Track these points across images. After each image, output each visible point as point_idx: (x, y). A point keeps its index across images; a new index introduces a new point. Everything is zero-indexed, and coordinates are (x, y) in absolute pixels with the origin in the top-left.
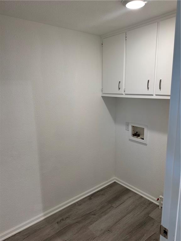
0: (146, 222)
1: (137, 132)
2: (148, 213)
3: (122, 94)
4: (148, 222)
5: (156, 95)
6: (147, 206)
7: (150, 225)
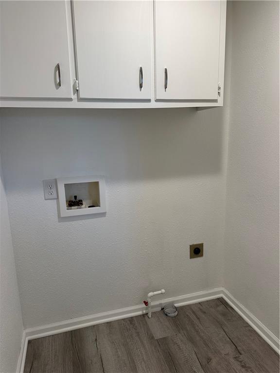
0: (169, 352)
1: (75, 197)
2: (151, 337)
3: (70, 100)
4: (170, 350)
5: (157, 101)
6: (136, 329)
7: (177, 350)
